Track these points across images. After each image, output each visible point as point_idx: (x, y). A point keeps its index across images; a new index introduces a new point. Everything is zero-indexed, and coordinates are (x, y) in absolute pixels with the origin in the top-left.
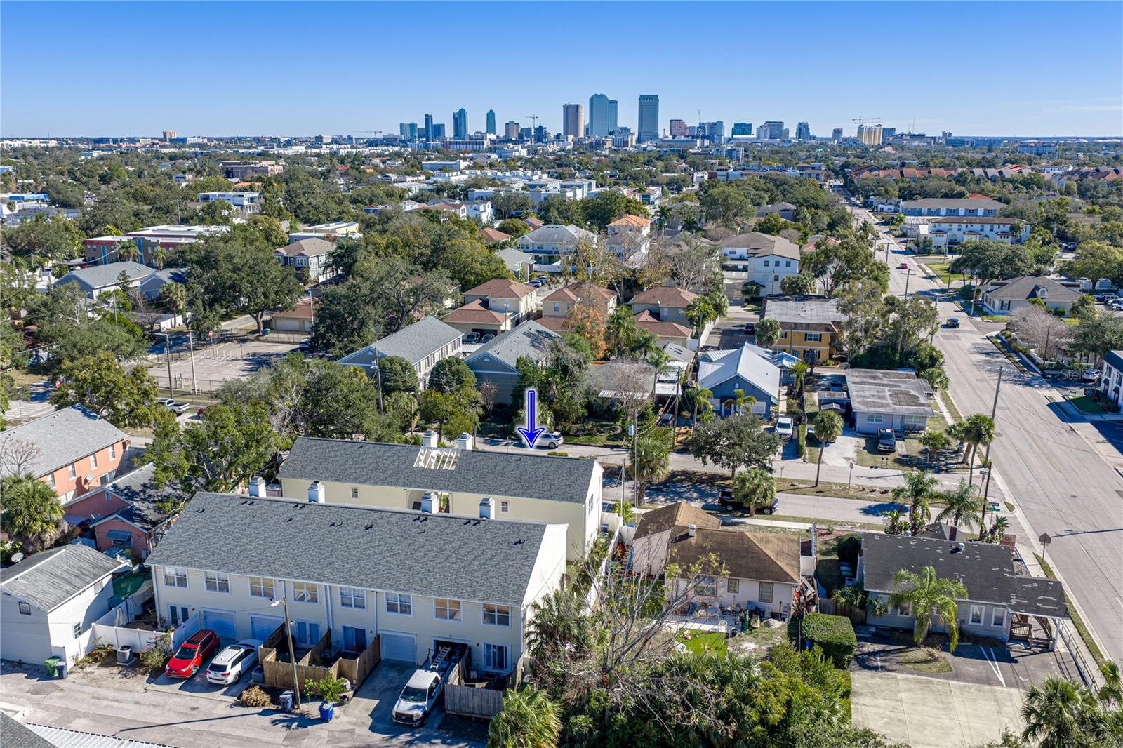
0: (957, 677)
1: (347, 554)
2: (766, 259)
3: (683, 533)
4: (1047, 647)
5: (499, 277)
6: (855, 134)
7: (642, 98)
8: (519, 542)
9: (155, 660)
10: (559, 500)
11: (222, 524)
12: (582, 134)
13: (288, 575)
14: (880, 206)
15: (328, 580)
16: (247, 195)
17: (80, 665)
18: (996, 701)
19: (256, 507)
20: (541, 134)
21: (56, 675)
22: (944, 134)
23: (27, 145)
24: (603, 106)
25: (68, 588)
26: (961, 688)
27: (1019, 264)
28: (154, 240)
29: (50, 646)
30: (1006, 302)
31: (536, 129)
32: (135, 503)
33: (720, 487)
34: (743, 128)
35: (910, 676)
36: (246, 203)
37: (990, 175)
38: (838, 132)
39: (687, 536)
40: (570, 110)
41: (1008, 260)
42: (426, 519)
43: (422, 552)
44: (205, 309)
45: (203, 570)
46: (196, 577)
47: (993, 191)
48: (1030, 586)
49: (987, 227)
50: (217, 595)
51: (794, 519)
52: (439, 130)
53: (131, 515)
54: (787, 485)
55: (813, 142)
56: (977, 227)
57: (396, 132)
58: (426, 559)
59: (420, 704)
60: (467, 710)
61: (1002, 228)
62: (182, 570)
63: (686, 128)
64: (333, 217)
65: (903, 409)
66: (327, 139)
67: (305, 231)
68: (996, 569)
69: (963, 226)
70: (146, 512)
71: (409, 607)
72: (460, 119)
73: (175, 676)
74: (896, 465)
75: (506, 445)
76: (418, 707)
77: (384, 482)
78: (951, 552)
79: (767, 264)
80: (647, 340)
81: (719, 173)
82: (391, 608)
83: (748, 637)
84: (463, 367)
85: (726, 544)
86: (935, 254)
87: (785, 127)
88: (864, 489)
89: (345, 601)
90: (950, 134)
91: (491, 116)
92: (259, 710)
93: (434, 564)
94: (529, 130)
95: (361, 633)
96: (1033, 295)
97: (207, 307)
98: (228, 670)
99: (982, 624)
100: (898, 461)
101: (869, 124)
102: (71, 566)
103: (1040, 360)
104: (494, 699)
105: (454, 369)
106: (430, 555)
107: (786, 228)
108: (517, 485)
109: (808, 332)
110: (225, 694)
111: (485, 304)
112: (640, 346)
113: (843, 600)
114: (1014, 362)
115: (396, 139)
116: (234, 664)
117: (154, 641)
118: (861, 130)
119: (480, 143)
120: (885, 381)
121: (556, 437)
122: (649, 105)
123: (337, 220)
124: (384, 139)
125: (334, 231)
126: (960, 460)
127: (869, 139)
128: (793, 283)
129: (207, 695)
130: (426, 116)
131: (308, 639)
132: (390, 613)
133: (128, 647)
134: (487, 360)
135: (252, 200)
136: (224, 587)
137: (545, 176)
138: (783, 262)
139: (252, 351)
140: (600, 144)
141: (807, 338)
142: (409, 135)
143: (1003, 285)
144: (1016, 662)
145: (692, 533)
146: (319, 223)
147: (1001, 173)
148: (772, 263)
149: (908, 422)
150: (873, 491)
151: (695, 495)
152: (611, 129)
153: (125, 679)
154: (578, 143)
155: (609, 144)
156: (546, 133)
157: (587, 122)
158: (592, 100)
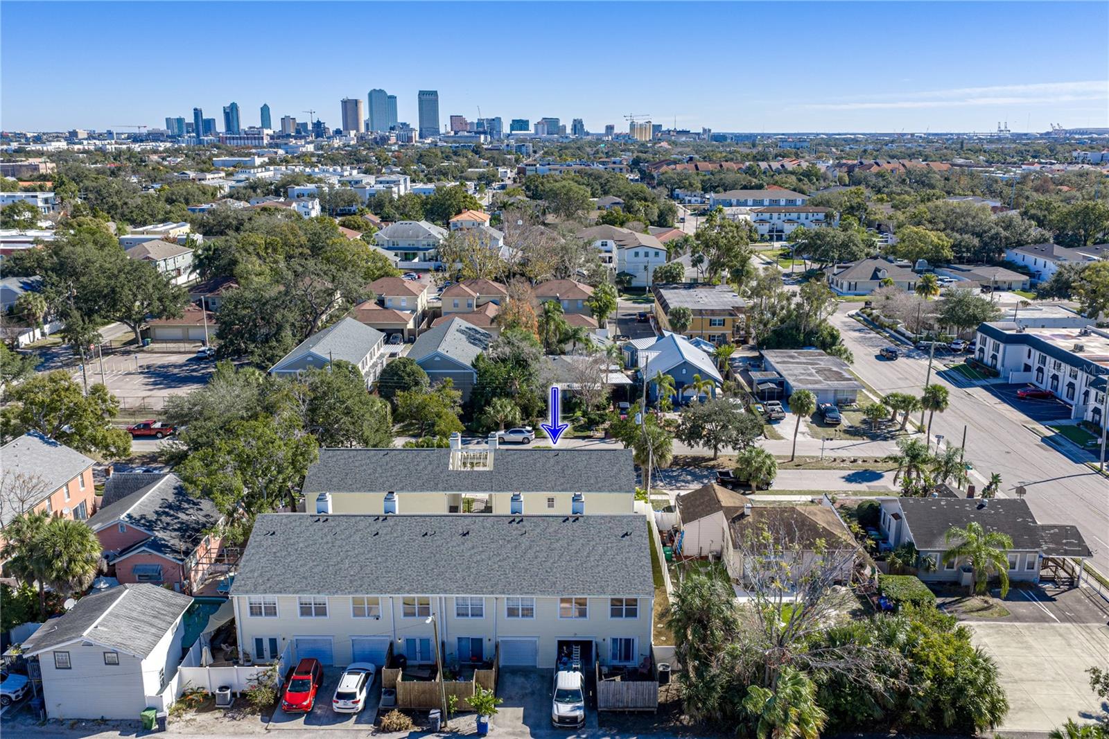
0: (1017, 618)
1: (453, 563)
2: (636, 250)
3: (738, 513)
4: (1072, 583)
5: (387, 275)
6: (628, 131)
7: (422, 93)
8: (626, 534)
9: (264, 697)
11: (301, 545)
12: (363, 129)
13: (398, 591)
14: (687, 198)
15: (445, 592)
16: (41, 195)
17: (177, 713)
18: (1060, 635)
19: (333, 524)
20: (319, 128)
21: (155, 727)
22: (704, 130)
24: (383, 102)
25: (153, 630)
26: (1028, 628)
27: (854, 248)
29: (144, 696)
30: (853, 283)
31: (314, 124)
32: (157, 533)
33: (707, 468)
34: (520, 124)
35: (981, 623)
36: (40, 204)
37: (774, 168)
38: (610, 128)
39: (743, 516)
40: (349, 106)
41: (845, 245)
42: (522, 520)
43: (530, 554)
44: (83, 321)
45: (297, 596)
46: (288, 604)
47: (786, 183)
49: (803, 215)
50: (313, 621)
51: (792, 493)
52: (209, 125)
53: (158, 546)
55: (589, 138)
56: (794, 216)
57: (163, 127)
58: (539, 560)
59: (577, 705)
60: (621, 705)
61: (816, 217)
62: (270, 598)
63: (466, 124)
64: (160, 217)
65: (835, 384)
66: (82, 134)
67: (133, 233)
68: (1020, 520)
69: (783, 215)
70: (172, 542)
71: (532, 609)
72: (231, 114)
73: (296, 711)
74: (847, 436)
75: (478, 443)
76: (577, 708)
77: (422, 488)
78: (978, 508)
79: (637, 254)
80: (576, 332)
81: (528, 168)
82: (512, 612)
83: (826, 605)
84: (415, 367)
86: (760, 242)
87: (561, 124)
88: (835, 460)
89: (460, 612)
90: (710, 130)
91: (265, 111)
93: (549, 564)
94: (305, 125)
95: (478, 643)
96: (875, 276)
97: (86, 318)
99: (1018, 570)
100: (846, 432)
101: (640, 121)
102: (144, 607)
103: (909, 333)
104: (649, 690)
105: (408, 370)
106: (542, 555)
107: (628, 220)
108: (562, 480)
109: (713, 318)
110: (357, 722)
111: (381, 302)
112: (572, 336)
113: (900, 561)
114: (886, 337)
115: (163, 134)
117: (255, 677)
118: (632, 126)
119: (259, 138)
120: (803, 359)
121: (529, 432)
122: (428, 101)
123: (164, 221)
124: (149, 134)
125: (167, 232)
126: (898, 427)
127: (641, 136)
128: (666, 272)
129: (338, 726)
130: (195, 110)
131: (418, 655)
132: (510, 619)
133: (227, 688)
134: (437, 359)
135: (46, 201)
136: (321, 611)
137: (355, 172)
138: (652, 253)
139: (145, 363)
140: (385, 140)
141: (712, 323)
142: (176, 131)
143: (848, 268)
144: (1055, 600)
145: (747, 512)
146: (145, 224)
147: (783, 166)
148: (642, 254)
149: (840, 397)
150: (843, 461)
151: (689, 478)
152: (391, 124)
153: (235, 722)
154: (361, 138)
155: (393, 140)
156: (325, 128)
157: (367, 117)
158: (370, 95)
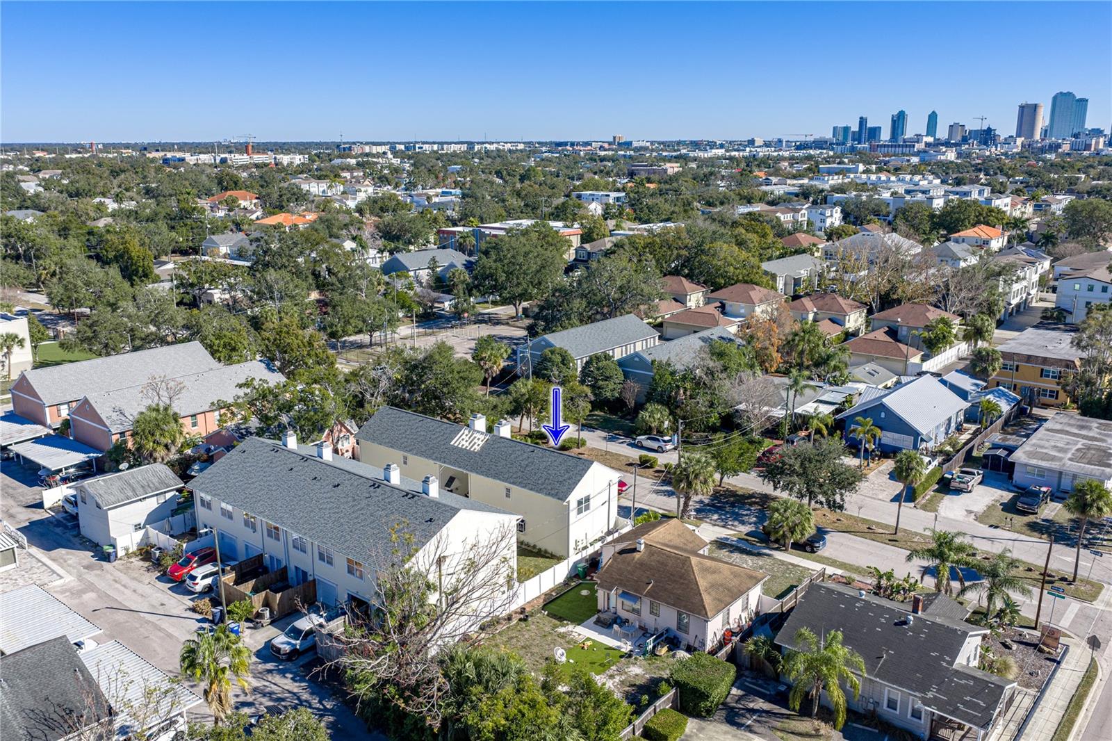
2: (1077, 281)
8: (430, 520)
10: (546, 494)
11: (248, 464)
12: (1037, 136)
17: (128, 555)
20: (988, 136)
21: (107, 558)
23: (501, 147)
24: (1069, 105)
28: (487, 232)
31: (983, 131)
39: (634, 550)
40: (1026, 110)
42: (378, 487)
43: (356, 514)
48: (963, 682)
52: (874, 132)
54: (864, 528)
57: (828, 135)
59: (293, 642)
66: (759, 142)
68: (935, 654)
72: (899, 121)
74: (1025, 529)
76: (289, 643)
77: (422, 454)
78: (896, 624)
79: (1078, 287)
82: (321, 557)
83: (644, 662)
85: (666, 565)
89: (295, 545)
91: (933, 118)
92: (199, 617)
94: (975, 131)
95: (305, 575)
98: (198, 580)
99: (898, 712)
102: (144, 479)
106: (362, 518)
109: (1046, 368)
110: (190, 599)
113: (752, 648)
115: (826, 142)
116: (204, 577)
117: (173, 547)
121: (665, 441)
124: (814, 142)
129: (179, 596)
130: (861, 118)
132: (320, 562)
133: (160, 549)
134: (637, 359)
136: (230, 516)
137: (937, 181)
138: (1098, 287)
140: (1056, 147)
141: (1043, 373)
142: (841, 138)
145: (640, 548)
148: (1084, 287)
152: (1075, 131)
154: (1027, 147)
155: (1064, 147)
156: (995, 135)
157: (1047, 123)
158: (1055, 98)
